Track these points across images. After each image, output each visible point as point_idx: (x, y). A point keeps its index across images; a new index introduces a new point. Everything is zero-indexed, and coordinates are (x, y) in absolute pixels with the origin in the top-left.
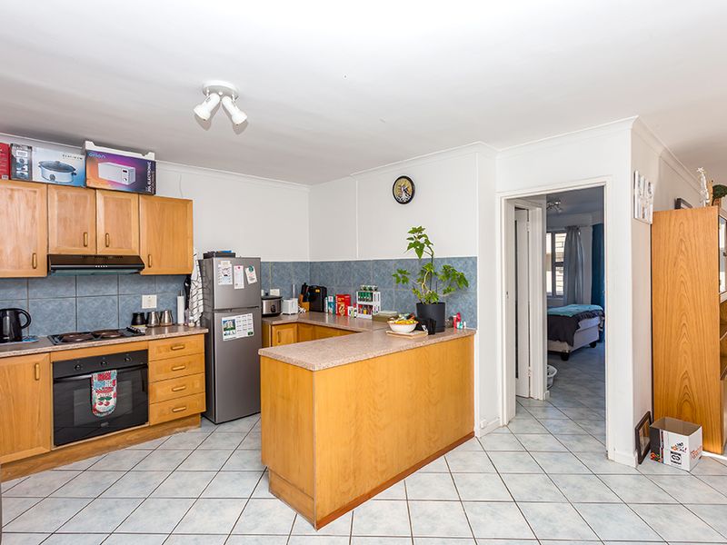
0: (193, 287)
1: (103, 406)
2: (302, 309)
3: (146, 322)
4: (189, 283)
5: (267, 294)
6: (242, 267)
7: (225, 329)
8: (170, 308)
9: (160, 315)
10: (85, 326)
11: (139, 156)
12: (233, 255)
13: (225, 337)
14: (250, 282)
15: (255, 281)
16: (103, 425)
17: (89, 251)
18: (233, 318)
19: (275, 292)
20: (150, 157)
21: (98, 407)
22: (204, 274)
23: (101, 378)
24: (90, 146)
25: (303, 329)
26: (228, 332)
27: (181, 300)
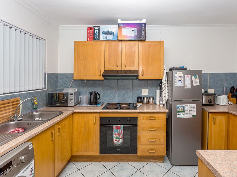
0: (163, 86)
1: (117, 142)
2: (230, 103)
3: (142, 101)
4: (162, 84)
5: (206, 92)
6: (190, 76)
7: (178, 112)
8: (154, 95)
9: (148, 99)
10: (120, 100)
11: (138, 22)
12: (185, 69)
13: (178, 116)
14: (195, 85)
15: (198, 84)
16: (118, 150)
17: (119, 68)
18: (183, 105)
19: (211, 91)
20: (144, 21)
21: (115, 141)
22: (169, 80)
23: (117, 128)
24: (119, 21)
25: (233, 118)
26: (180, 113)
27: (158, 92)
